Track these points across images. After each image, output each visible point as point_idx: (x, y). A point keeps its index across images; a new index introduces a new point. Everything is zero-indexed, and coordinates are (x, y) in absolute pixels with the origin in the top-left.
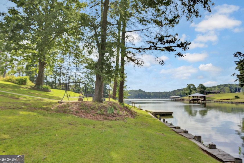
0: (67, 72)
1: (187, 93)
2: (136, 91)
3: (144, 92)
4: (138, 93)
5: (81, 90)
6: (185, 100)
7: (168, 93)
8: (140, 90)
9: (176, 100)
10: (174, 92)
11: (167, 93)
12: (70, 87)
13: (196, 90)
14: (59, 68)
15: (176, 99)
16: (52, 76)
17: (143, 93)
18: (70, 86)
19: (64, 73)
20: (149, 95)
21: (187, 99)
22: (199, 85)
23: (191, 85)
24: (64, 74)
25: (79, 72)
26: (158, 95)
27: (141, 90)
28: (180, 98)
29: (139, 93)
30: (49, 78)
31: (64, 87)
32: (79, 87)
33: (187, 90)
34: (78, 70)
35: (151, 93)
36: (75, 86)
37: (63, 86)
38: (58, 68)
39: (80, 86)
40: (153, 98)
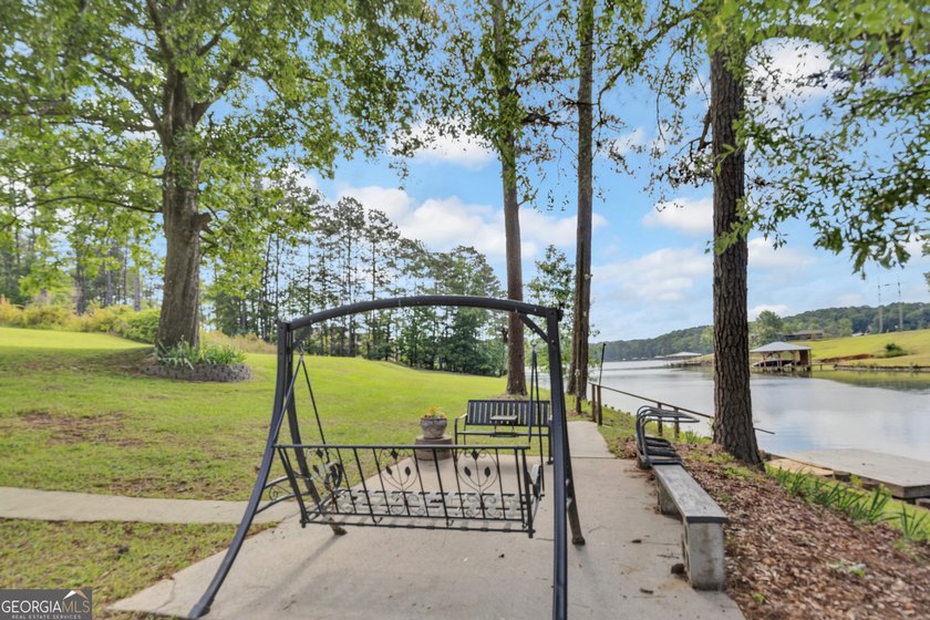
0: (345, 292)
5: (394, 349)
9: (686, 365)
12: (359, 340)
14: (317, 280)
15: (687, 361)
16: (297, 308)
18: (359, 335)
19: (335, 294)
24: (336, 298)
25: (383, 289)
28: (698, 360)
30: (287, 313)
31: (338, 339)
32: (387, 339)
34: (381, 283)
36: (375, 337)
37: (336, 337)
38: (314, 277)
39: (389, 333)
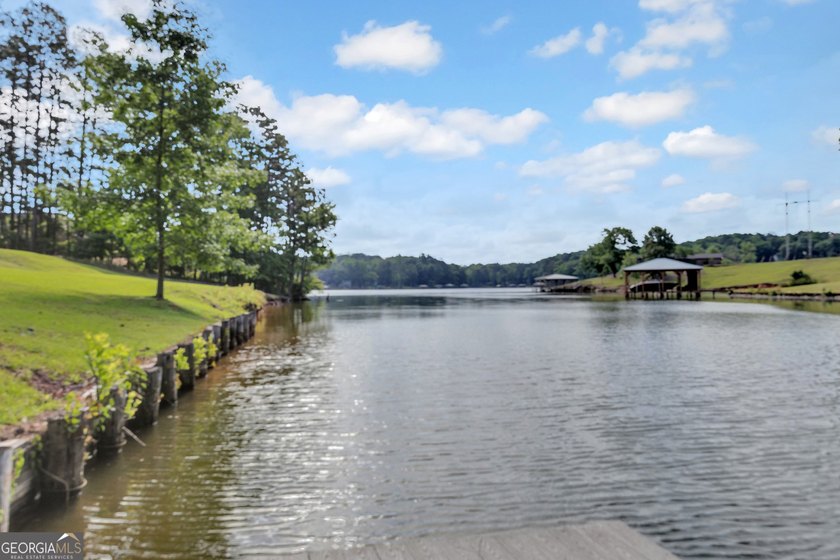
1: (601, 262)
2: (412, 260)
3: (443, 263)
4: (419, 268)
6: (597, 290)
7: (528, 269)
8: (425, 259)
10: (549, 264)
11: (521, 267)
13: (637, 253)
17: (435, 269)
20: (458, 276)
21: (602, 287)
22: (650, 233)
23: (619, 230)
26: (491, 274)
27: (429, 257)
28: (574, 285)
29: (424, 266)
33: (604, 254)
35: (466, 268)
40: (472, 285)
